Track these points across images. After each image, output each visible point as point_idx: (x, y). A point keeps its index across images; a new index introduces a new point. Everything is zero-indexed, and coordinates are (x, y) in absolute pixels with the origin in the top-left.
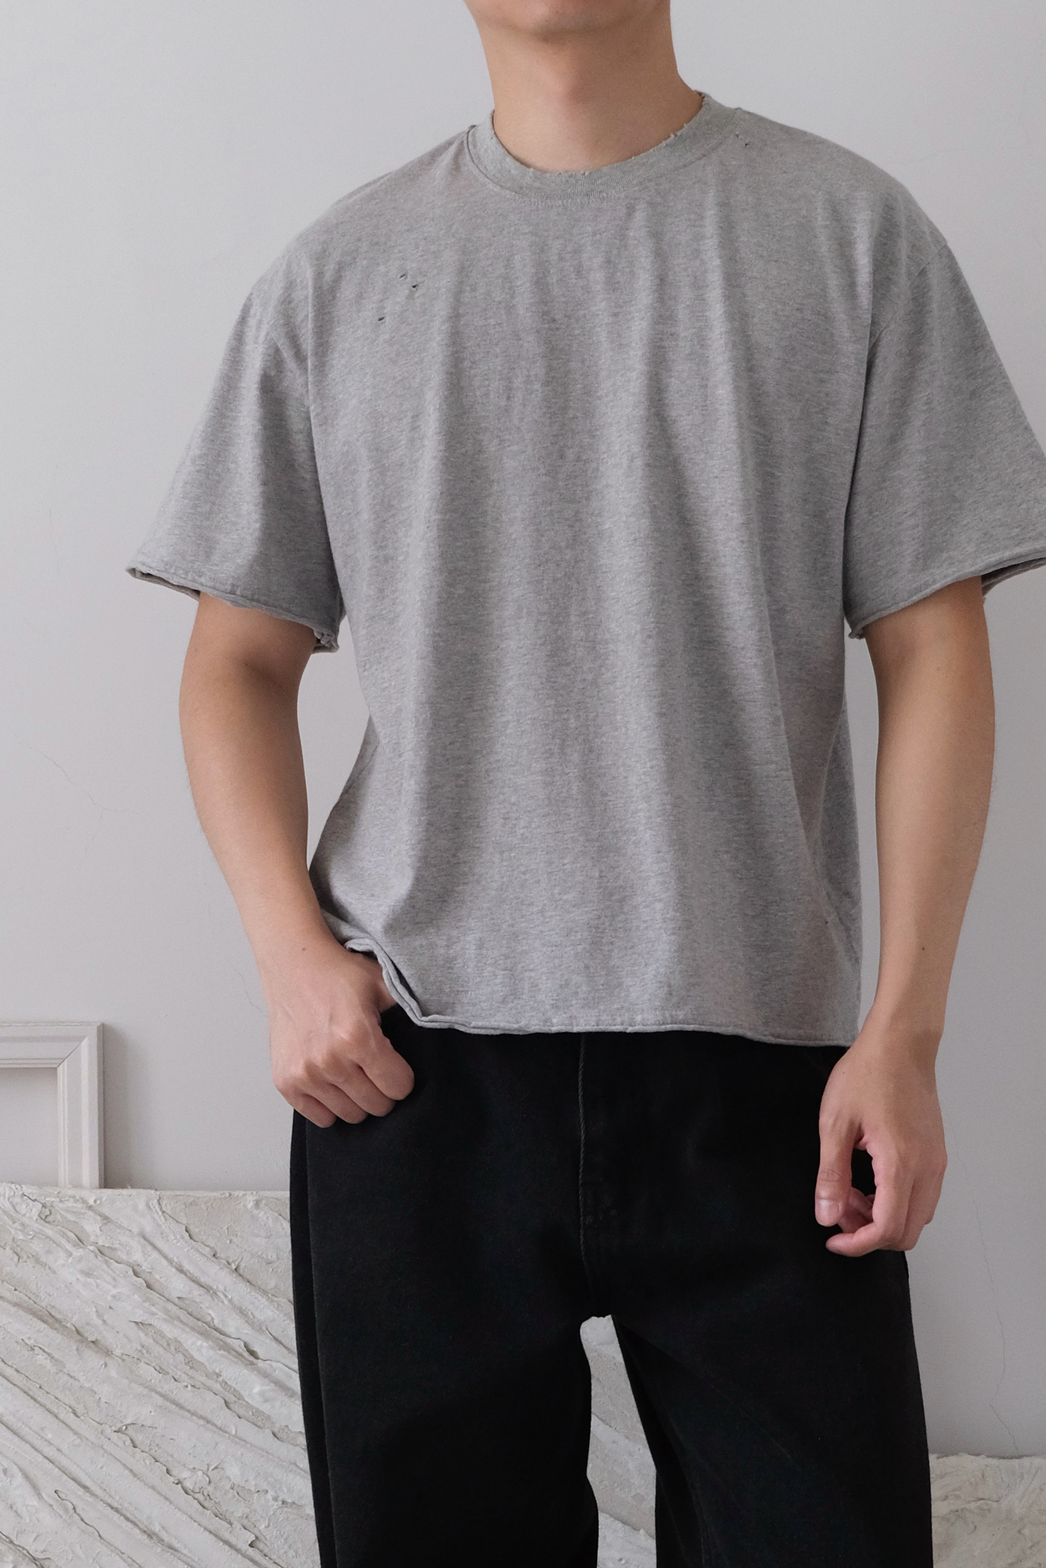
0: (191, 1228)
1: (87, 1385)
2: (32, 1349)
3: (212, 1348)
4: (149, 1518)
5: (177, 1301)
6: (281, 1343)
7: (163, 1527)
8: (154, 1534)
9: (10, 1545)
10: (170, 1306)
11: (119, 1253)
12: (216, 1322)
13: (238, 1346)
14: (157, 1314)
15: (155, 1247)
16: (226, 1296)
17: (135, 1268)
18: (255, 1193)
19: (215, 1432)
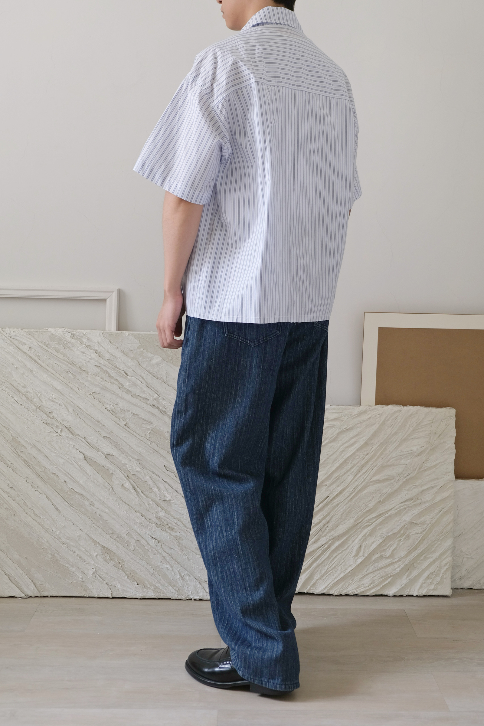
0: (111, 341)
1: (82, 382)
2: (68, 372)
3: (116, 373)
4: (97, 417)
5: (107, 360)
6: (134, 371)
7: (101, 420)
8: (99, 421)
9: (61, 424)
10: (105, 361)
11: (92, 347)
12: (117, 366)
13: (123, 372)
14: (101, 363)
15: (100, 345)
16: (120, 359)
17: (96, 351)
18: (128, 332)
19: (116, 395)
